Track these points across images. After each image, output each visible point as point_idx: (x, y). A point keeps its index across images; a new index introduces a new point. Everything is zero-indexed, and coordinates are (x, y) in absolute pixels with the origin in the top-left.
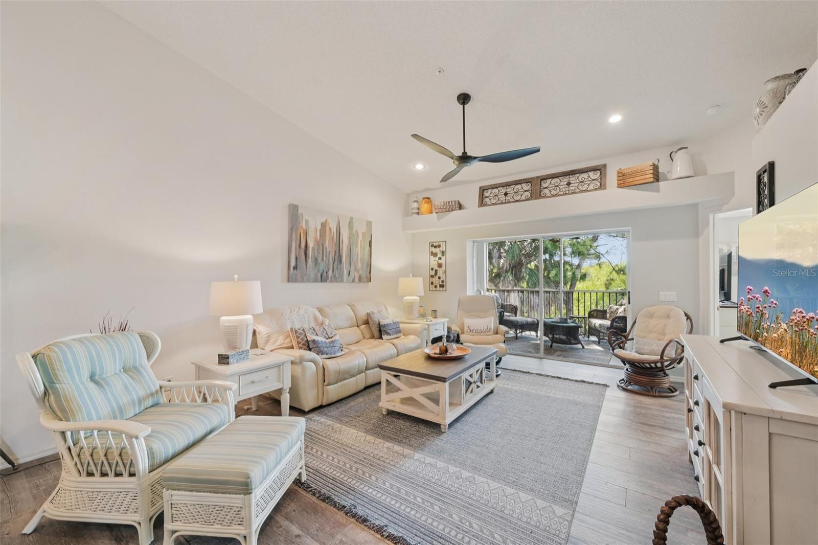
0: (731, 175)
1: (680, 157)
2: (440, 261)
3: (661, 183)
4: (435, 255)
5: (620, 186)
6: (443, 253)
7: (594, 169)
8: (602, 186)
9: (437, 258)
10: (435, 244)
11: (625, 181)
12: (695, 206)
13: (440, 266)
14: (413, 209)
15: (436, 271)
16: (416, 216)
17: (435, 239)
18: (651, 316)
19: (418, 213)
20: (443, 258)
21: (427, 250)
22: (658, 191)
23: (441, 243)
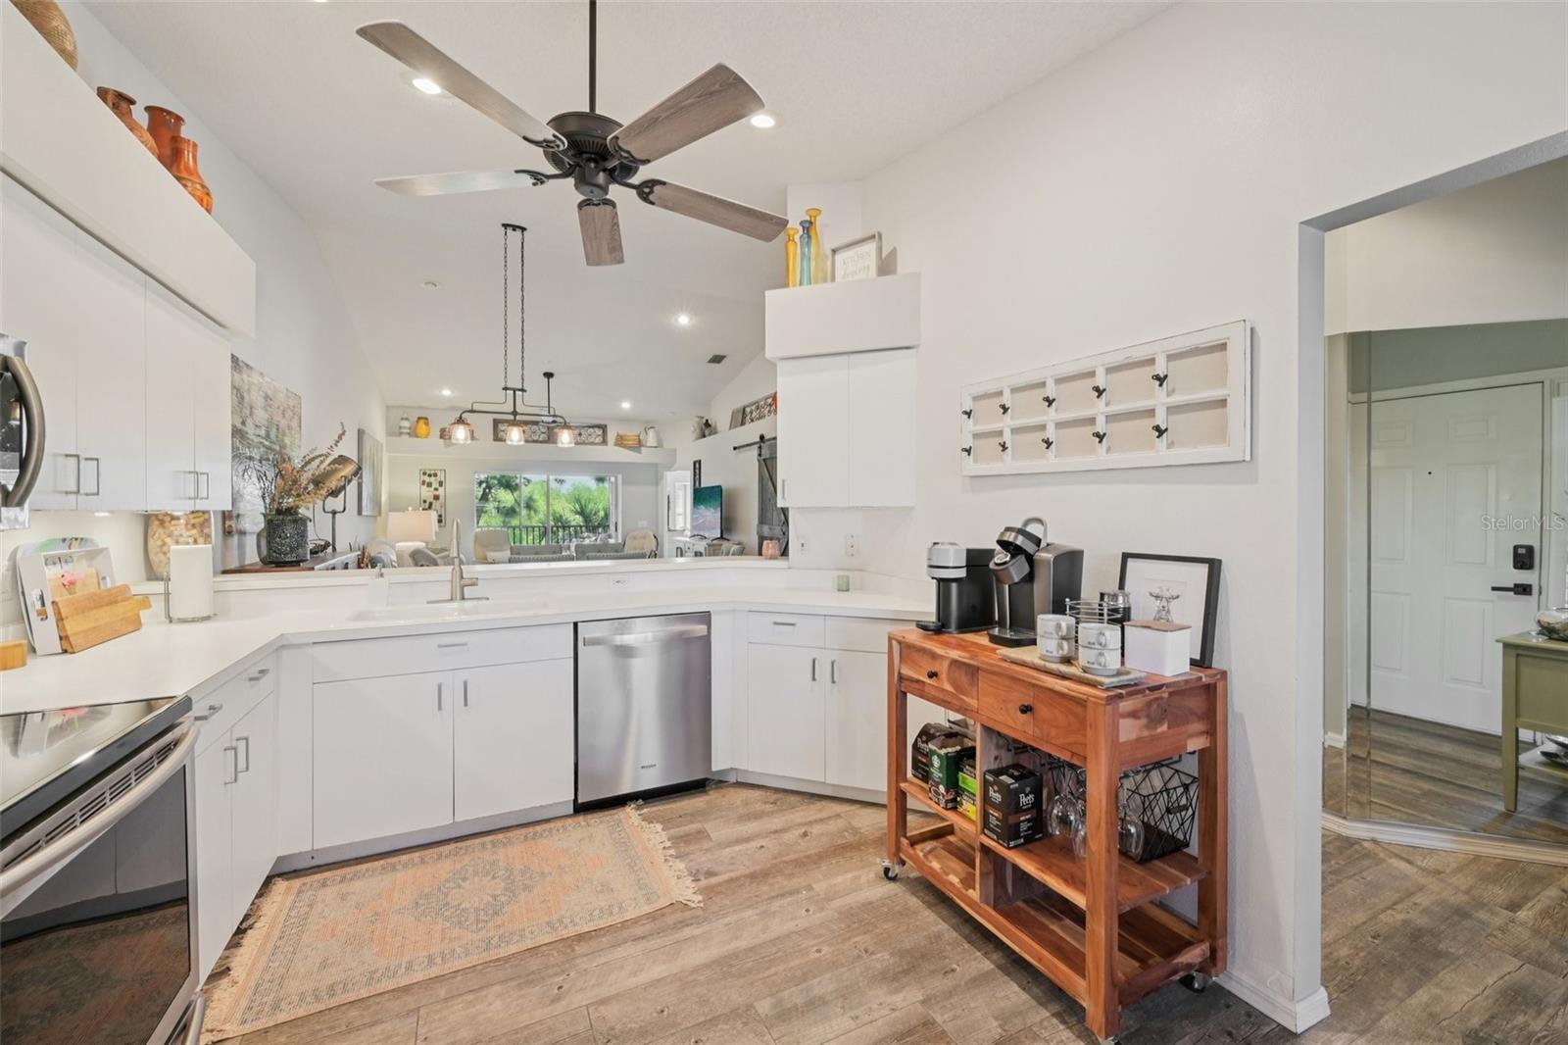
0: (675, 451)
1: (651, 433)
2: (436, 493)
3: (643, 449)
4: (430, 485)
5: (616, 444)
6: (441, 484)
7: (598, 426)
8: (604, 442)
9: (432, 489)
10: (428, 472)
11: (621, 441)
12: (656, 464)
13: (436, 498)
14: (400, 428)
15: (431, 504)
16: (407, 436)
17: (430, 467)
18: (635, 538)
19: (409, 434)
20: (441, 490)
21: (417, 477)
22: (640, 453)
23: (439, 474)
